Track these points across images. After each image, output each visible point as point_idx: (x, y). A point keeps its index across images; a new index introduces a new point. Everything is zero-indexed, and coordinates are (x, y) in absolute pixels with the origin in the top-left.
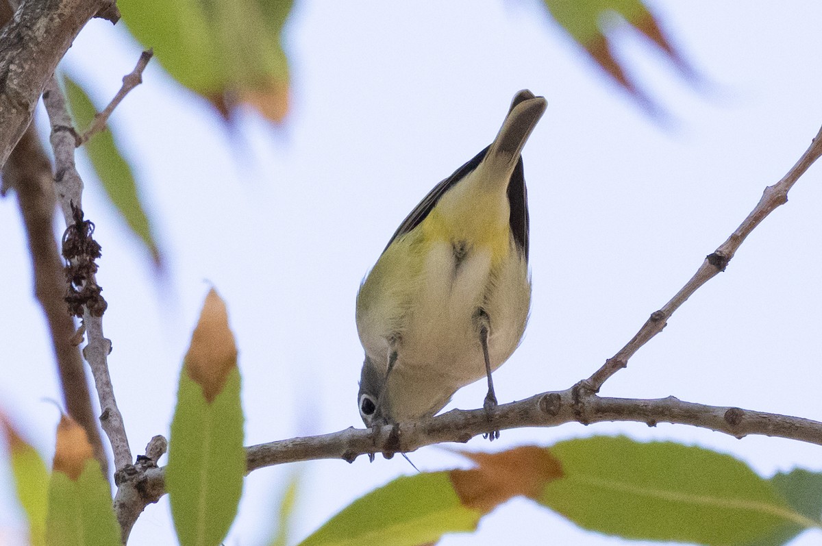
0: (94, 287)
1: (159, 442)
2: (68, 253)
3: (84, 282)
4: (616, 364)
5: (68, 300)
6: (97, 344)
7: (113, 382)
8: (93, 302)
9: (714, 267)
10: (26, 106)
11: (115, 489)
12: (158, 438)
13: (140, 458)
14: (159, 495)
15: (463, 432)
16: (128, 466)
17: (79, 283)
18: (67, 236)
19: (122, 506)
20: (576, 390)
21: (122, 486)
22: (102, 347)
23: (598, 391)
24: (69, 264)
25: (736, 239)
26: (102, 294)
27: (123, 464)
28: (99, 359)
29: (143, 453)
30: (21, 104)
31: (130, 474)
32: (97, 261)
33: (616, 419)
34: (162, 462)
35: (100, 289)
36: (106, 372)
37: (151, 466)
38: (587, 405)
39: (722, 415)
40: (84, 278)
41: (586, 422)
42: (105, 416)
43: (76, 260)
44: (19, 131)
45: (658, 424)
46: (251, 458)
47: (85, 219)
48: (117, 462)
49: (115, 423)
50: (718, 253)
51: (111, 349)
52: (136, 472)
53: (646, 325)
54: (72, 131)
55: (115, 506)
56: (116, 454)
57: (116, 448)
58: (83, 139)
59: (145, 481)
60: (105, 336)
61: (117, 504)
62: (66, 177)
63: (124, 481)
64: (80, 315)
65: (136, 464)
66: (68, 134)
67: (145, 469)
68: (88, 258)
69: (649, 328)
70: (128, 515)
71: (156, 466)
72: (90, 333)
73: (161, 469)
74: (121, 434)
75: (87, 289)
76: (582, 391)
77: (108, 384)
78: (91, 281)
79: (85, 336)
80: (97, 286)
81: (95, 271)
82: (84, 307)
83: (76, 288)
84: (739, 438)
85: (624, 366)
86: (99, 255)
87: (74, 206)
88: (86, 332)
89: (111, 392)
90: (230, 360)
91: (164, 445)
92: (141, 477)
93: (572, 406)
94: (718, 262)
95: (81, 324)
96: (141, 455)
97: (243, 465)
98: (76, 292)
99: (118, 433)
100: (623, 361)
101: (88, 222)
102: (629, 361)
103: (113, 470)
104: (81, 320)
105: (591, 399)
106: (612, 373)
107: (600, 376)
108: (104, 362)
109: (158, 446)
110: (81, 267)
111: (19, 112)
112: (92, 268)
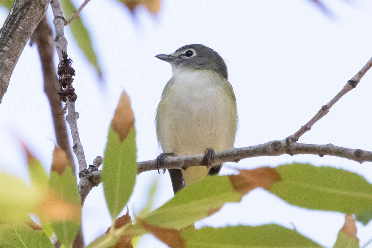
0: (71, 88)
1: (99, 159)
2: (60, 73)
3: (67, 86)
4: (306, 128)
5: (60, 94)
6: (72, 114)
7: (79, 132)
8: (71, 96)
9: (351, 86)
10: (44, 6)
11: (79, 180)
12: (99, 157)
13: (90, 166)
14: (99, 183)
15: (236, 158)
16: (85, 169)
17: (65, 87)
18: (60, 65)
19: (82, 187)
20: (287, 140)
21: (82, 178)
22: (74, 116)
23: (297, 140)
24: (60, 78)
25: (361, 74)
26: (75, 92)
27: (83, 169)
28: (73, 121)
29: (92, 164)
30: (41, 5)
31: (86, 173)
32: (73, 77)
33: (305, 153)
34: (100, 168)
35: (74, 90)
36: (76, 127)
37: (95, 170)
38: (292, 146)
39: (353, 152)
40: (67, 84)
41: (292, 154)
42: (75, 147)
43: (63, 76)
44: (40, 17)
45: (324, 156)
46: (140, 167)
47: (68, 58)
48: (80, 168)
49: (80, 150)
50: (353, 80)
51: (78, 117)
52: (89, 172)
53: (320, 111)
54: (63, 18)
55: (79, 187)
56: (80, 164)
57: (80, 162)
58: (68, 22)
59: (92, 176)
60: (76, 111)
61: (80, 186)
62: (60, 39)
63: (83, 176)
64: (65, 101)
65: (89, 168)
66: (61, 19)
67: (92, 171)
68: (69, 76)
69: (321, 113)
70: (84, 191)
71: (98, 170)
72: (69, 109)
73: (100, 171)
74: (82, 155)
75: (68, 89)
76: (290, 140)
77: (77, 132)
78: (70, 86)
79: (67, 110)
80: (73, 88)
81: (72, 82)
82: (67, 97)
83: (63, 89)
84: (361, 163)
85: (309, 129)
86: (74, 74)
87: (64, 52)
88: (67, 109)
89: (78, 136)
90: (131, 123)
91: (101, 160)
92: (91, 174)
93: (286, 147)
94: (353, 84)
95: (65, 105)
96: (91, 164)
97: (136, 171)
98: (63, 91)
99: (81, 155)
100: (309, 127)
101: (70, 59)
102: (312, 127)
103: (78, 171)
104: (65, 103)
105: (294, 144)
106: (304, 133)
107: (299, 134)
108: (75, 122)
109: (98, 161)
110: (66, 79)
111: (40, 9)
112: (70, 80)
